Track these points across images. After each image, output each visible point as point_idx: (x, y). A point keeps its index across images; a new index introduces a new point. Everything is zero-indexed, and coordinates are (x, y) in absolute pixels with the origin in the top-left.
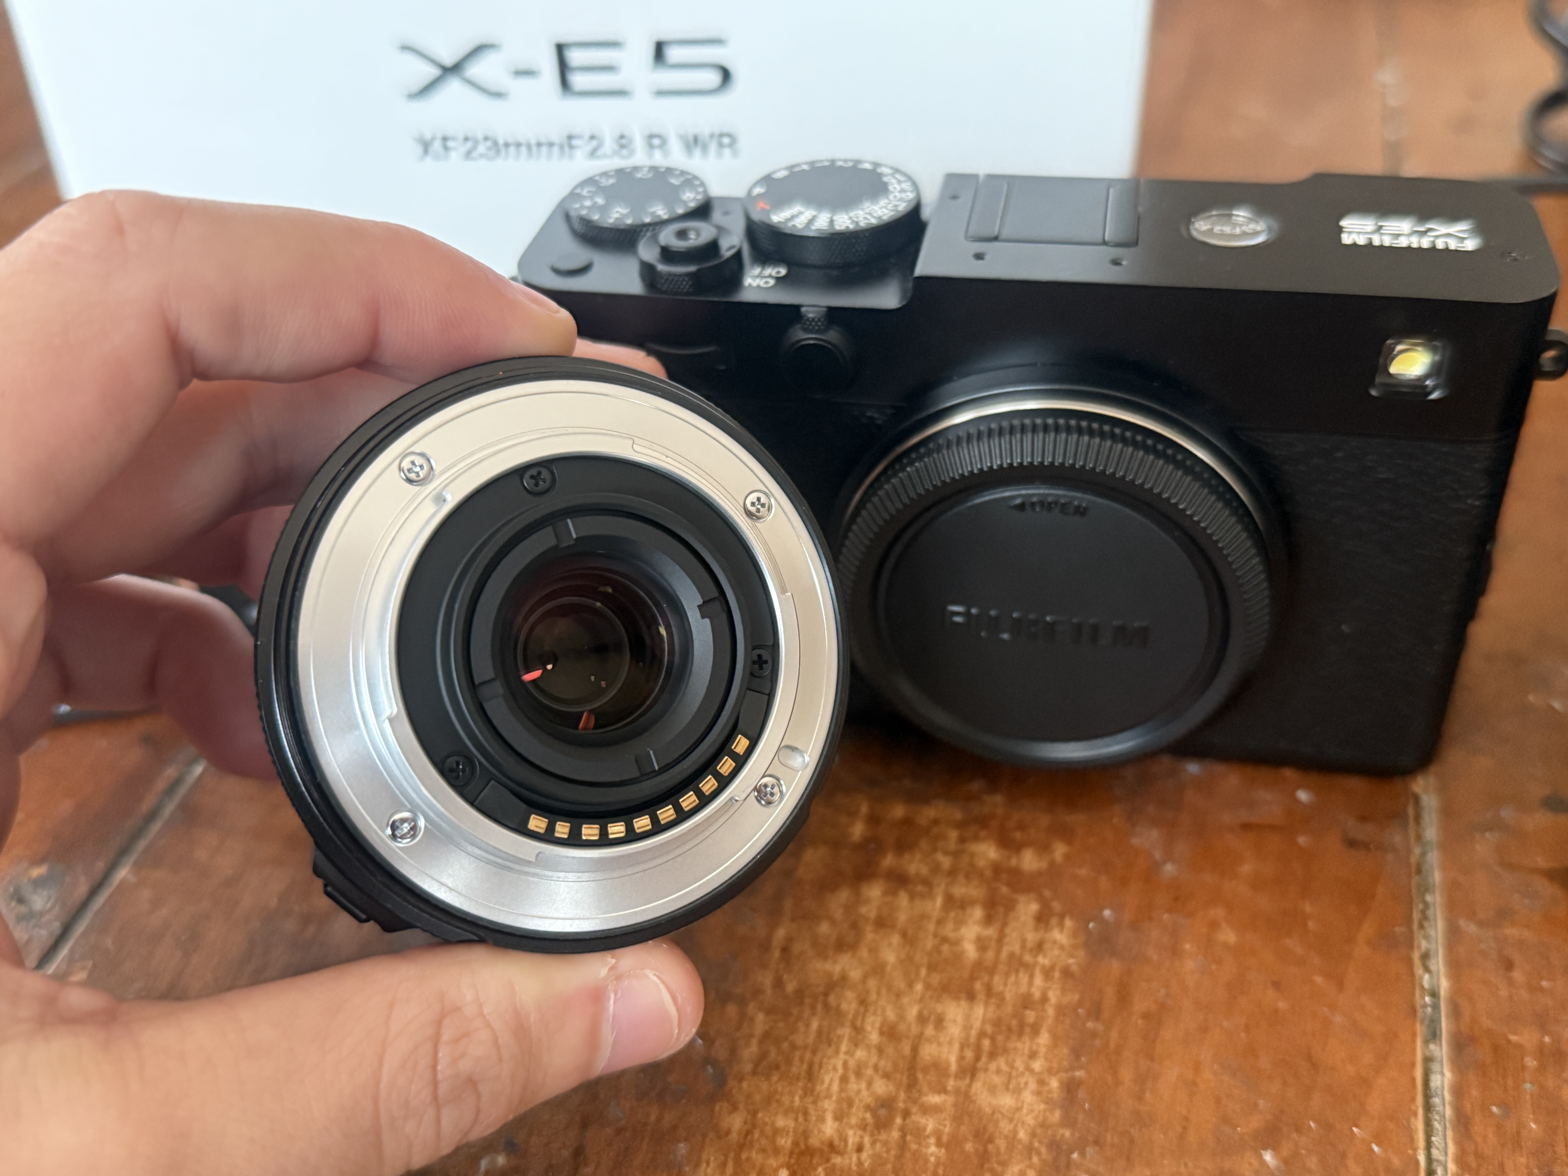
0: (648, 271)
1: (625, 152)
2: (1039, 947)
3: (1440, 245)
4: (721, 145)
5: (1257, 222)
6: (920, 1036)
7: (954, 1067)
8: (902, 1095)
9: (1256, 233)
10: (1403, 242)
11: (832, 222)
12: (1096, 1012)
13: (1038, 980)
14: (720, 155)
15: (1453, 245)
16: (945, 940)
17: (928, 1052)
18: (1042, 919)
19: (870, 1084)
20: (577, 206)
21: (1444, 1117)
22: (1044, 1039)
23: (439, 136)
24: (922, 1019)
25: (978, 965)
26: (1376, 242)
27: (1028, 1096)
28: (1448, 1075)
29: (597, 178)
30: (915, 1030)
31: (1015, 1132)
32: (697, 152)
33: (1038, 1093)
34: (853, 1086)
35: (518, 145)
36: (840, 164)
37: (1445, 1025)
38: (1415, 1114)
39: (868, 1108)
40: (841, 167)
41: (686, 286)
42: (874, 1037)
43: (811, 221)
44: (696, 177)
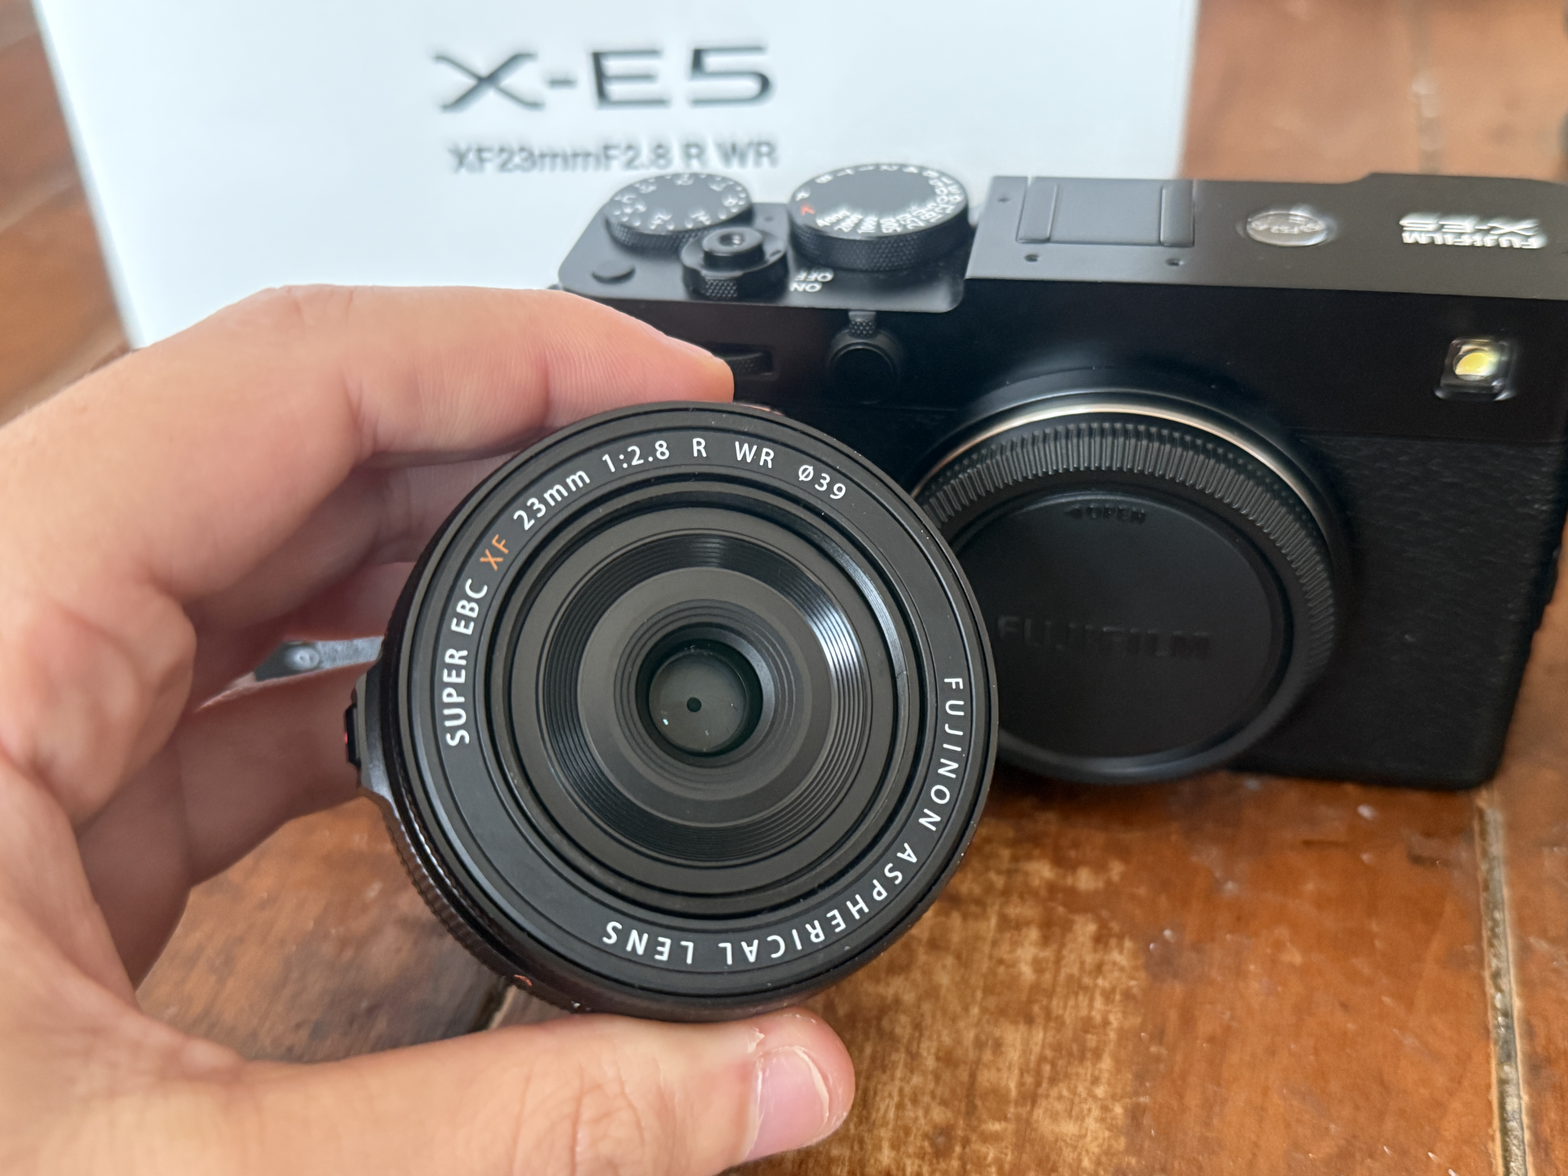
0: (692, 277)
1: (662, 162)
2: (1099, 969)
3: (1504, 243)
4: (759, 155)
5: (1315, 222)
6: (978, 1062)
7: (1014, 1093)
8: (961, 1123)
9: (1313, 234)
10: (1466, 241)
11: (879, 226)
12: (1159, 1036)
13: (1099, 1003)
14: (757, 163)
15: (1517, 243)
16: (1001, 962)
17: (986, 1077)
18: (1100, 940)
19: (927, 1111)
20: (617, 213)
21: (1523, 1142)
22: (1106, 1063)
23: (475, 147)
24: (979, 1044)
25: (1035, 988)
26: (1439, 240)
27: (1091, 1123)
28: (1525, 1098)
29: (638, 185)
30: (972, 1055)
31: (1079, 1161)
32: (735, 162)
33: (1102, 1120)
34: (910, 1113)
35: (554, 156)
36: (885, 168)
37: (1519, 1045)
38: (1493, 1139)
39: (926, 1136)
40: (886, 171)
41: (732, 292)
42: (930, 1062)
43: (858, 225)
44: (737, 184)
